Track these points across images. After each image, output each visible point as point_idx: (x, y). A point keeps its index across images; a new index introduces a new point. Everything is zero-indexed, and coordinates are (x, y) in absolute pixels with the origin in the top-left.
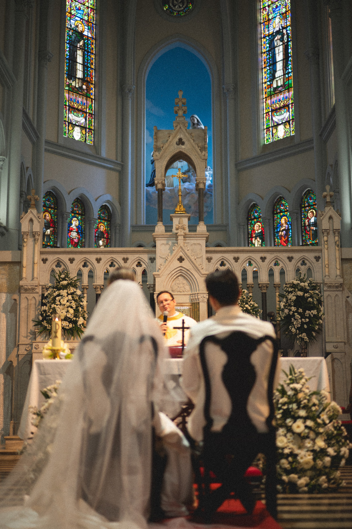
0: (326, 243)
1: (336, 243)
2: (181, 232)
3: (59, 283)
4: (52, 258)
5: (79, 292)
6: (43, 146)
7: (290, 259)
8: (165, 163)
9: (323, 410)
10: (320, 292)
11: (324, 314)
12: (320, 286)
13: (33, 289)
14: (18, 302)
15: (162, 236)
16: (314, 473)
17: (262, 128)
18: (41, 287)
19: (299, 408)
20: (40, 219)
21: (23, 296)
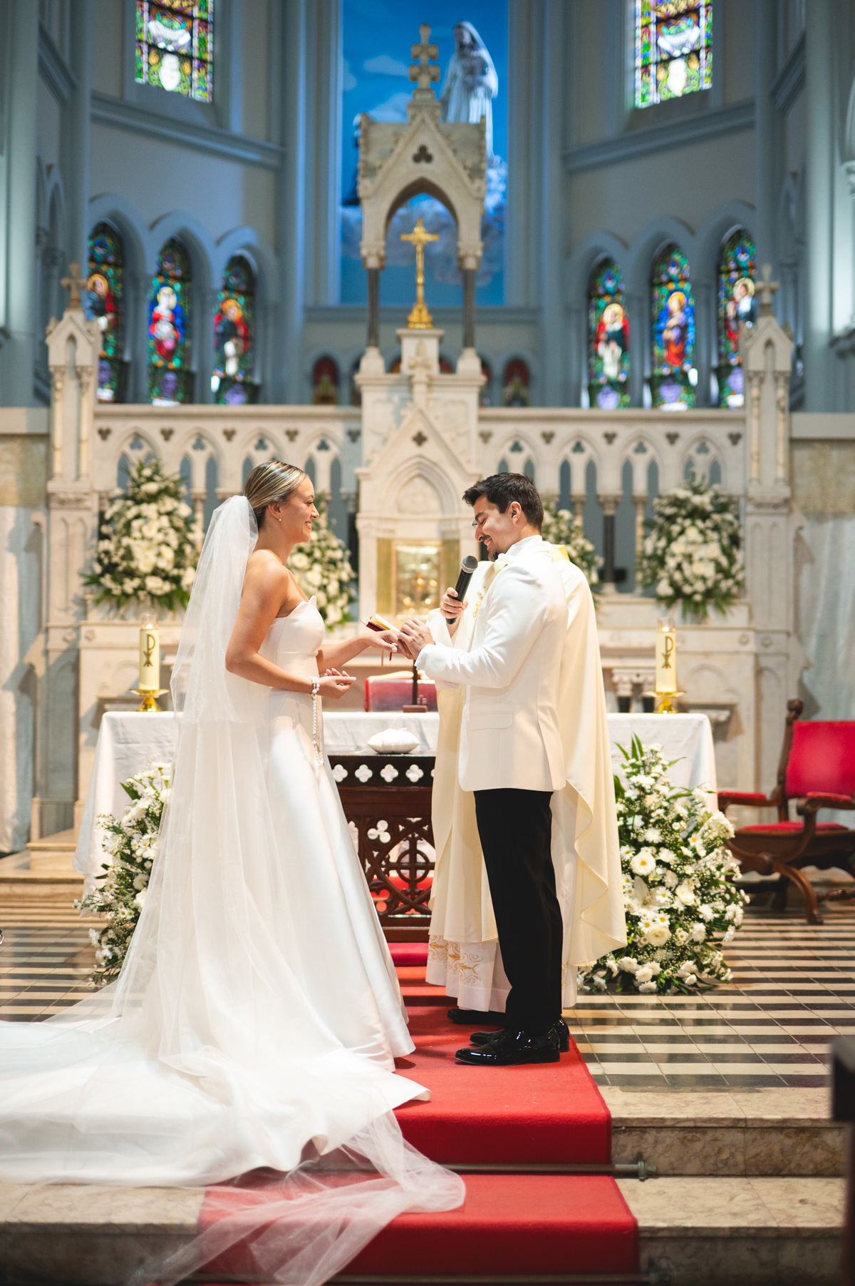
0: (756, 403)
1: (778, 402)
2: (420, 375)
3: (139, 486)
4: (122, 429)
5: (184, 510)
6: (87, 109)
7: (672, 438)
8: (385, 206)
9: (696, 829)
10: (737, 517)
11: (743, 568)
12: (737, 503)
13: (78, 501)
14: (44, 530)
15: (376, 383)
16: (670, 954)
17: (630, 64)
18: (95, 497)
19: (646, 825)
20: (92, 335)
21: (56, 515)
